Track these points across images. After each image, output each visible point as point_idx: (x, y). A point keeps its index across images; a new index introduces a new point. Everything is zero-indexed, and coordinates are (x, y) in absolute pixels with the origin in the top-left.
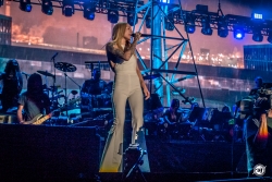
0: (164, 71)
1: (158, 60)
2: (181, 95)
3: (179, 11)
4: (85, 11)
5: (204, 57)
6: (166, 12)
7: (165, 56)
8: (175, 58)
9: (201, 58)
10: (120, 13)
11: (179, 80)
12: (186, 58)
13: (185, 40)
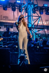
1: (30, 24)
2: (39, 36)
3: (37, 7)
6: (33, 7)
7: (32, 23)
8: (36, 23)
9: (46, 23)
10: (16, 8)
11: (38, 31)
12: (40, 23)
13: (40, 17)
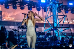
0: (58, 27)
1: (56, 23)
2: (65, 35)
3: (62, 6)
4: (28, 7)
5: (72, 21)
6: (58, 6)
7: (58, 22)
8: (62, 22)
9: (71, 22)
10: (41, 7)
11: (64, 30)
12: (66, 22)
13: (65, 16)
